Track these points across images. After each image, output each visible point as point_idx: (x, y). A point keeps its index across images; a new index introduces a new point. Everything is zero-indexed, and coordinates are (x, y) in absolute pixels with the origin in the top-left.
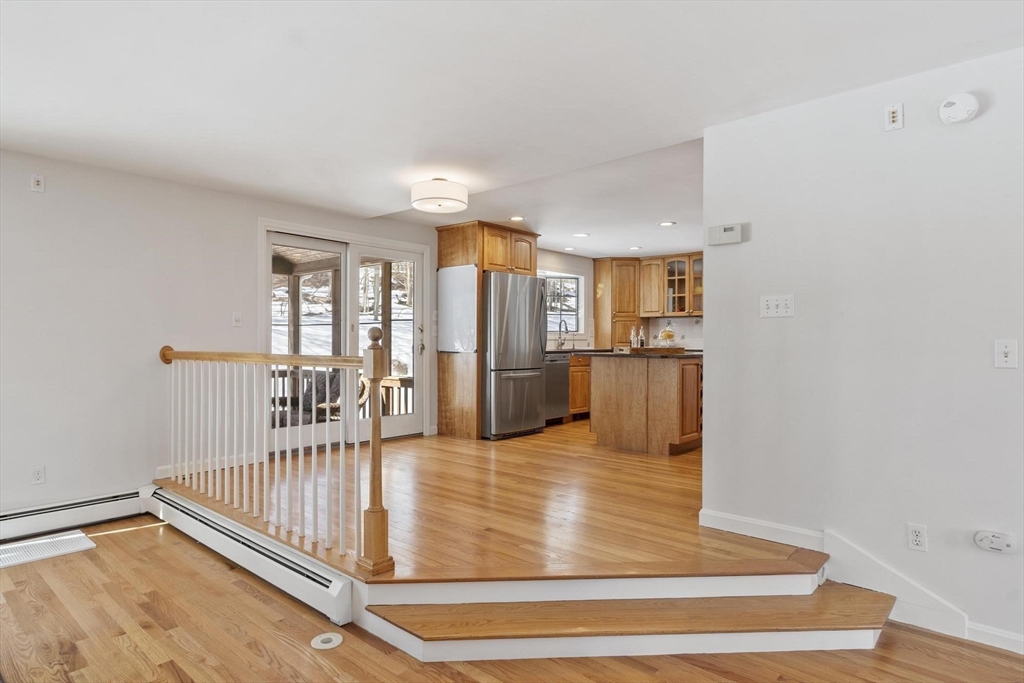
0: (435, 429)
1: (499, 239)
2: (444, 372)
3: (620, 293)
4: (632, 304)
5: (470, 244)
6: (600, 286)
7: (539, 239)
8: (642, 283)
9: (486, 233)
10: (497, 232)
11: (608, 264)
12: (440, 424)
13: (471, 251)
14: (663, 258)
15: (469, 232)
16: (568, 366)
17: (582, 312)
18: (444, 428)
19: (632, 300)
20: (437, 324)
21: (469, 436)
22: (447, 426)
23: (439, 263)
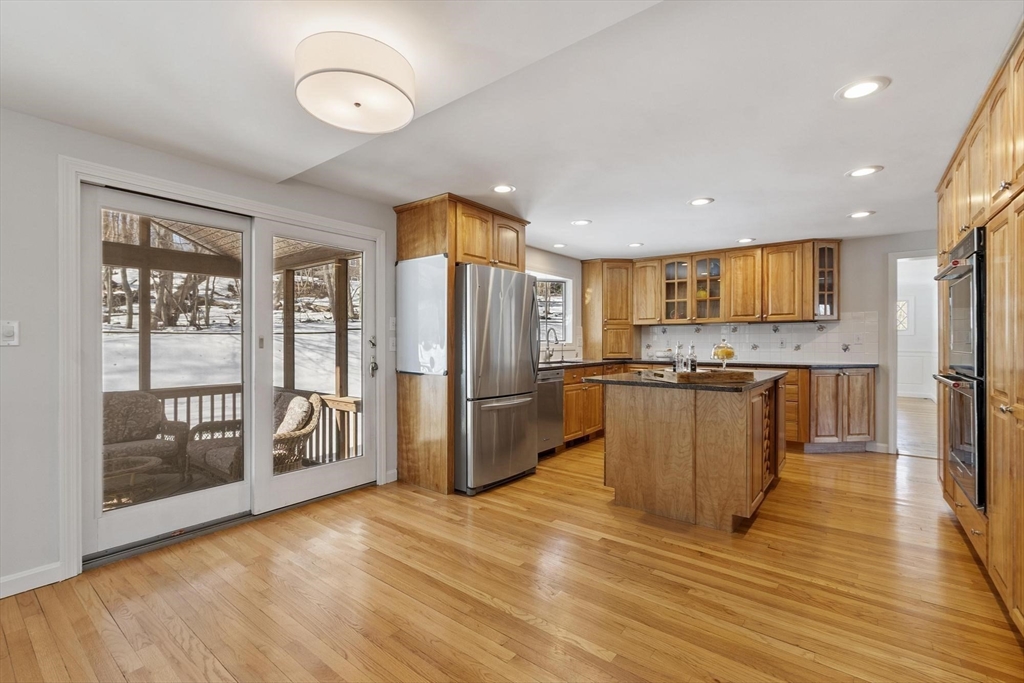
0: (393, 475)
1: (478, 222)
2: (405, 399)
3: (611, 299)
4: (624, 311)
5: (438, 226)
6: (589, 290)
7: (527, 227)
8: (635, 287)
9: (459, 212)
10: (474, 212)
11: (599, 267)
12: (400, 467)
13: (439, 236)
14: (660, 259)
15: (437, 210)
16: (562, 384)
17: (569, 319)
18: (406, 474)
19: (624, 307)
20: (396, 336)
21: (437, 488)
22: (409, 471)
23: (398, 254)
